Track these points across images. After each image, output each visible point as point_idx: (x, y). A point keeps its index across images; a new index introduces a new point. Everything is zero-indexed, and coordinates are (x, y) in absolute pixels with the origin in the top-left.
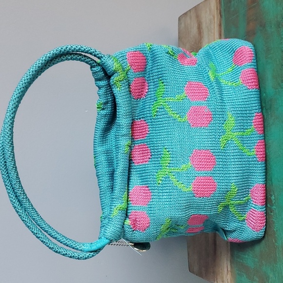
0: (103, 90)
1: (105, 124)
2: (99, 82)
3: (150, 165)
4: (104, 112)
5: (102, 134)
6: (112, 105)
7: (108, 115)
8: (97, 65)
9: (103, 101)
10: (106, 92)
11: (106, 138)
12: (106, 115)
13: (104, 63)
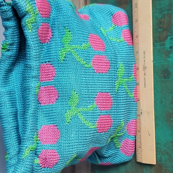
0: (10, 31)
1: (9, 65)
2: (7, 22)
3: (57, 106)
4: (9, 53)
5: (5, 75)
6: (18, 47)
7: (13, 56)
8: (6, 5)
9: (9, 42)
10: (13, 33)
11: (8, 79)
12: (11, 56)
13: (17, 4)
